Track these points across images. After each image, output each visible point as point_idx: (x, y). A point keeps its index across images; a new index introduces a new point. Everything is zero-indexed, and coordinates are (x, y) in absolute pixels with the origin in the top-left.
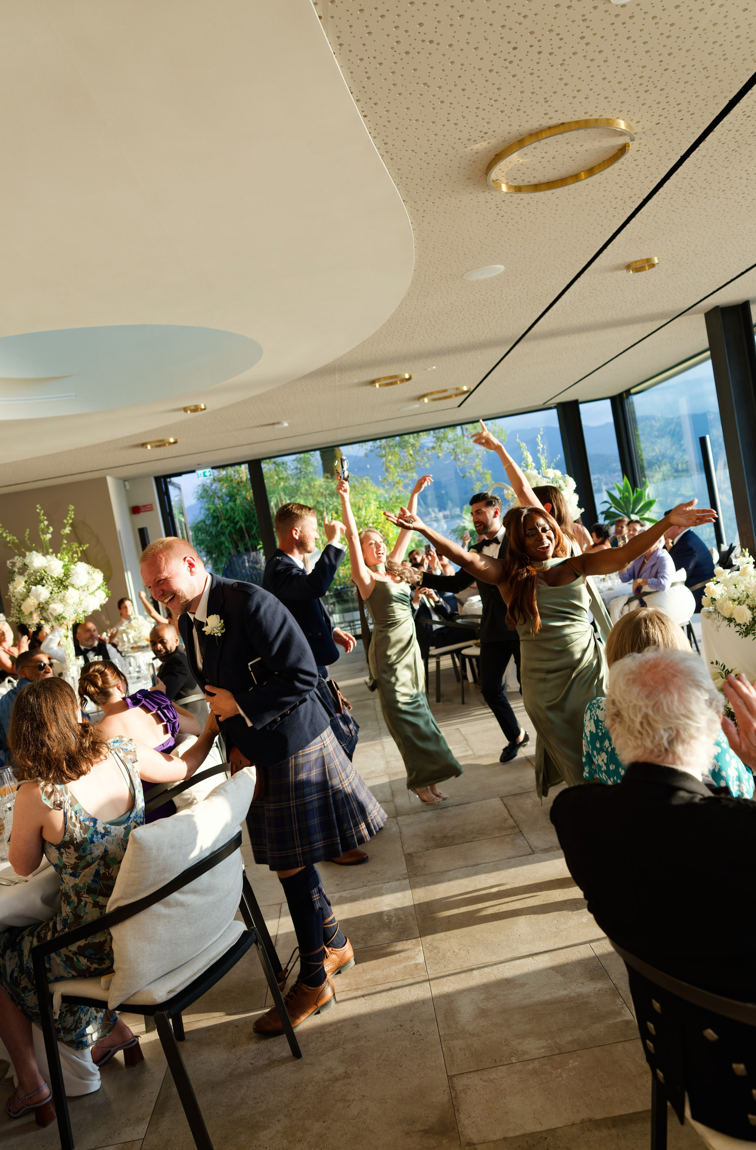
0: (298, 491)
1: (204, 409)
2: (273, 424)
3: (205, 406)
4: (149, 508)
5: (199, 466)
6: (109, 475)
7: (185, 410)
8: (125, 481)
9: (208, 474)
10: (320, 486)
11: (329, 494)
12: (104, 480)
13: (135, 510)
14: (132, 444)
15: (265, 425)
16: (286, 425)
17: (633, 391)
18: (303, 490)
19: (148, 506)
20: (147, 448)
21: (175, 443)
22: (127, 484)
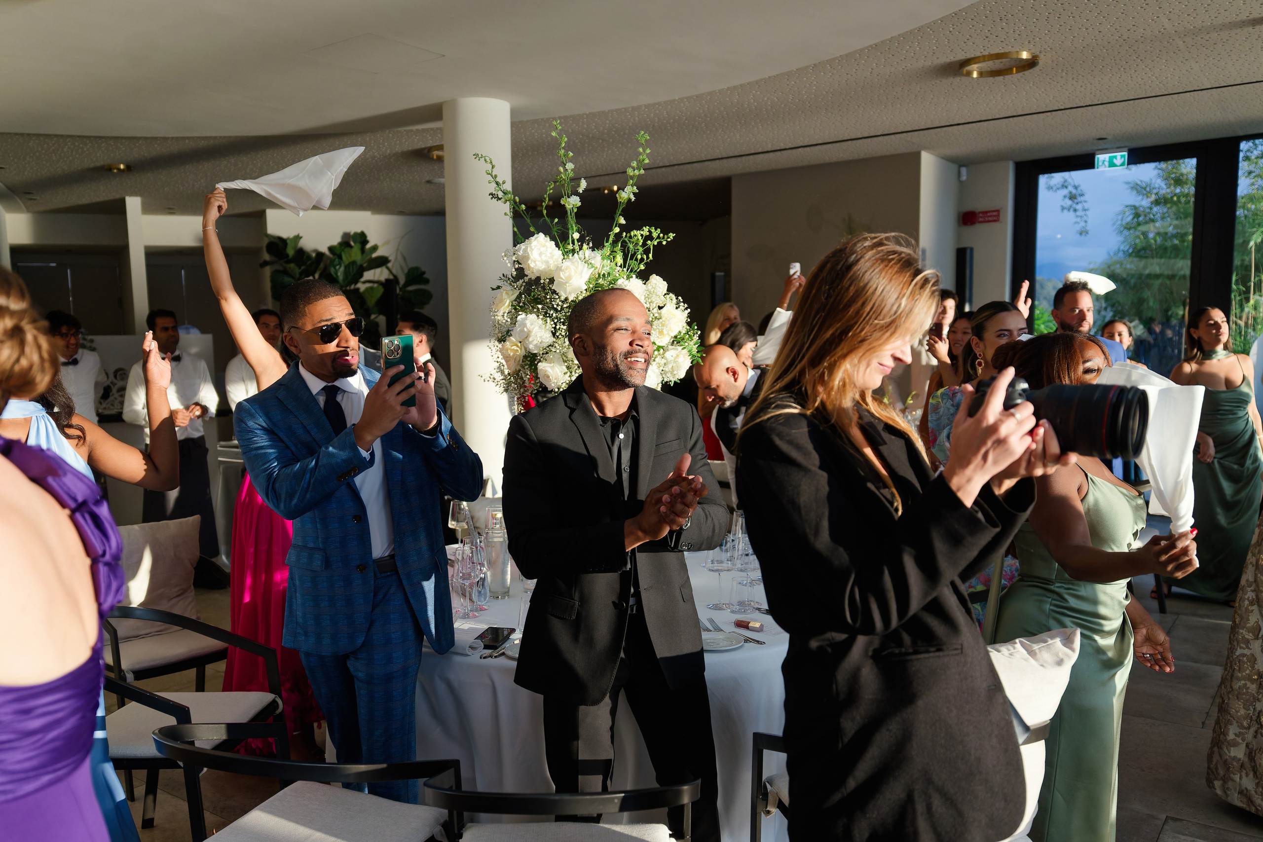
4: (993, 216)
6: (927, 148)
8: (961, 166)
9: (1118, 161)
12: (915, 157)
13: (968, 218)
14: (936, 61)
19: (991, 214)
20: (969, 74)
21: (1032, 63)
22: (964, 170)
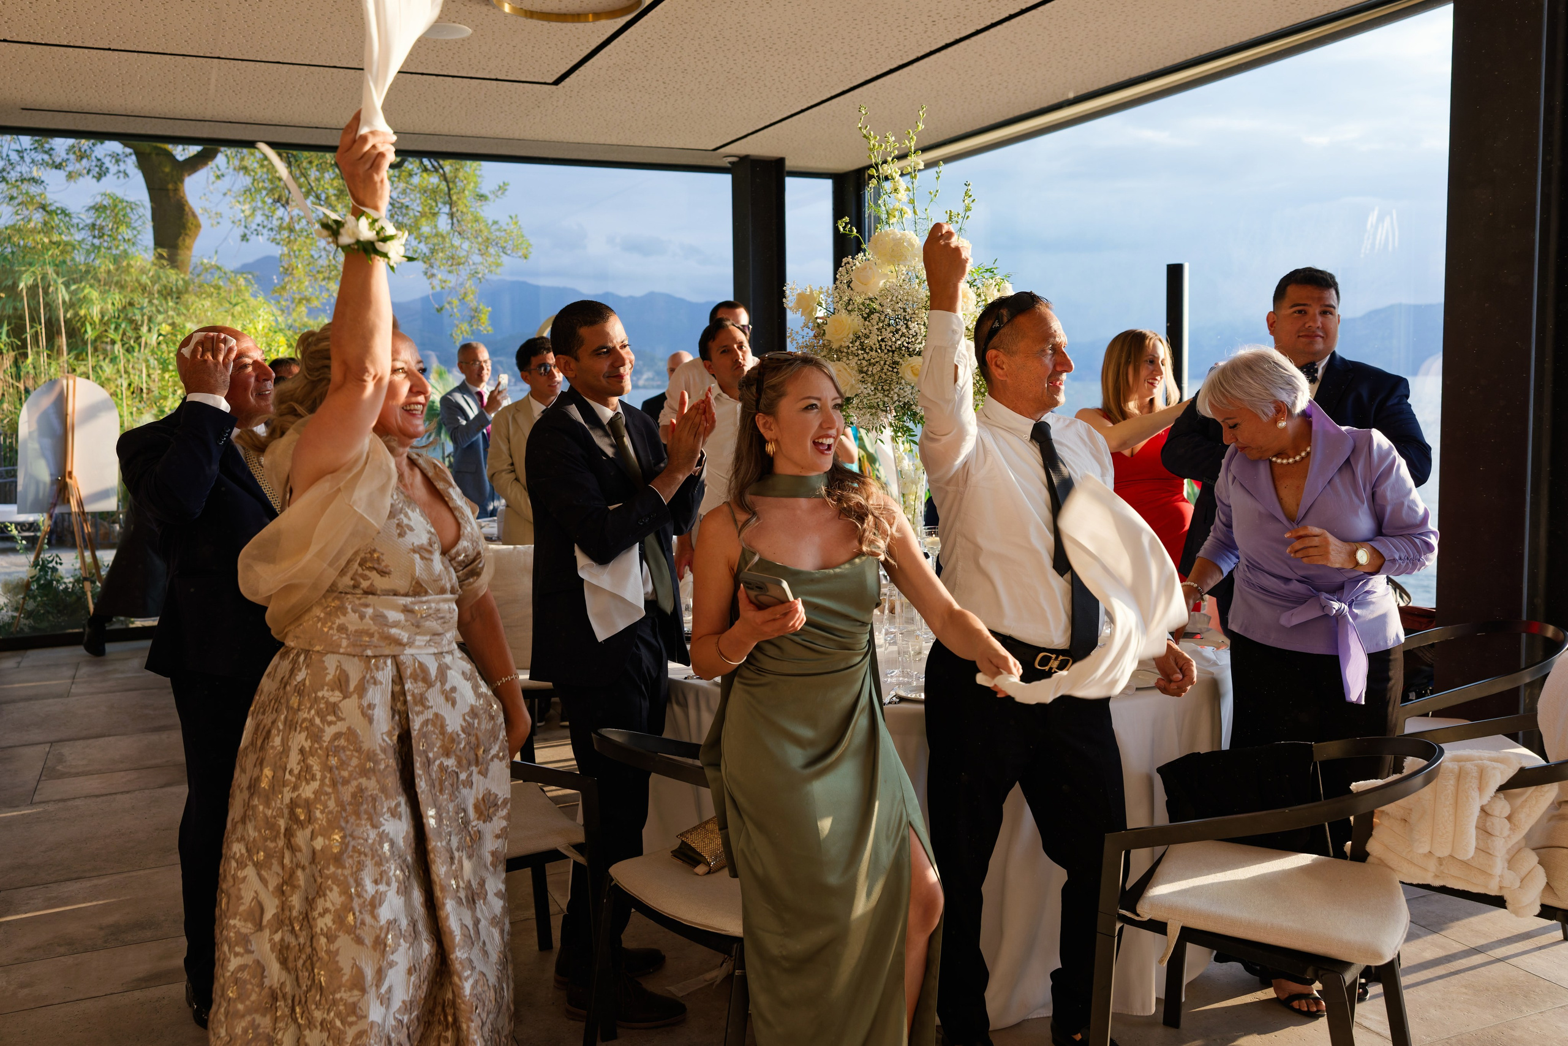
0: (88, 272)
18: (102, 272)
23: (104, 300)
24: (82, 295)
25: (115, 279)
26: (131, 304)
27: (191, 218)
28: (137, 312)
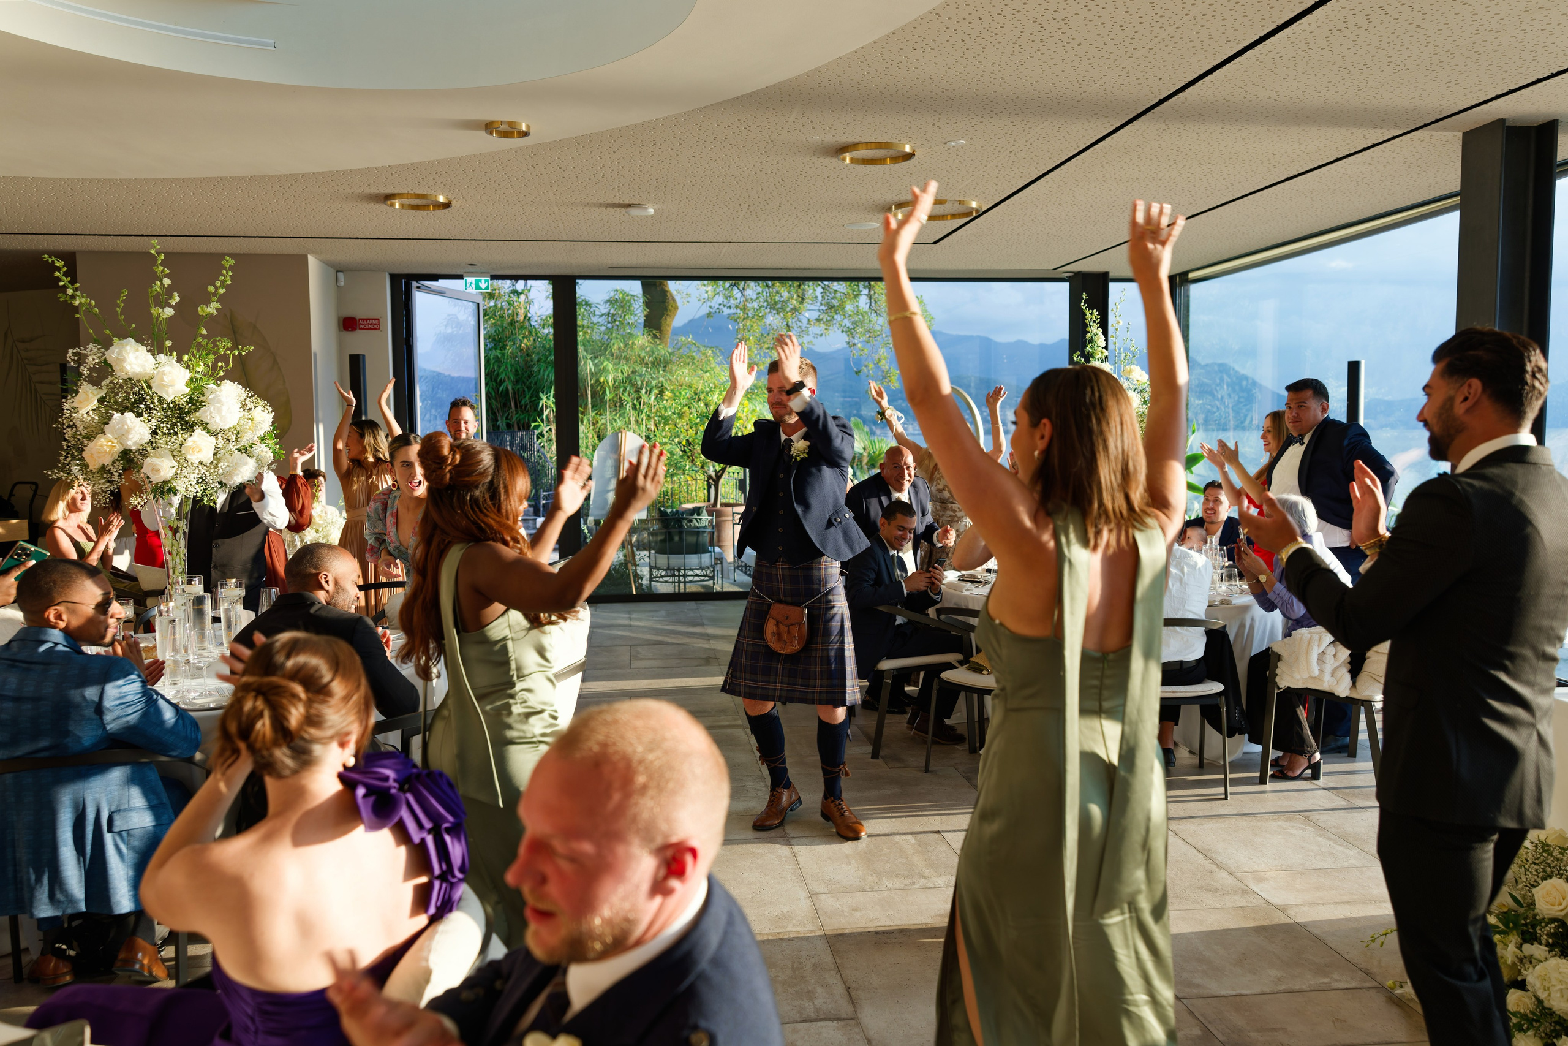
0: (606, 349)
1: (525, 134)
2: (629, 206)
3: (528, 127)
4: (372, 324)
5: (471, 269)
6: (313, 252)
7: (489, 127)
8: (338, 271)
9: (483, 285)
10: (642, 348)
11: (653, 363)
12: (304, 259)
13: (349, 324)
14: (367, 191)
15: (614, 205)
16: (651, 211)
17: (1191, 275)
18: (615, 349)
19: (371, 322)
20: (392, 205)
21: (447, 205)
22: (341, 275)
23: (617, 370)
24: (602, 367)
25: (623, 354)
26: (634, 372)
27: (671, 302)
28: (638, 378)
